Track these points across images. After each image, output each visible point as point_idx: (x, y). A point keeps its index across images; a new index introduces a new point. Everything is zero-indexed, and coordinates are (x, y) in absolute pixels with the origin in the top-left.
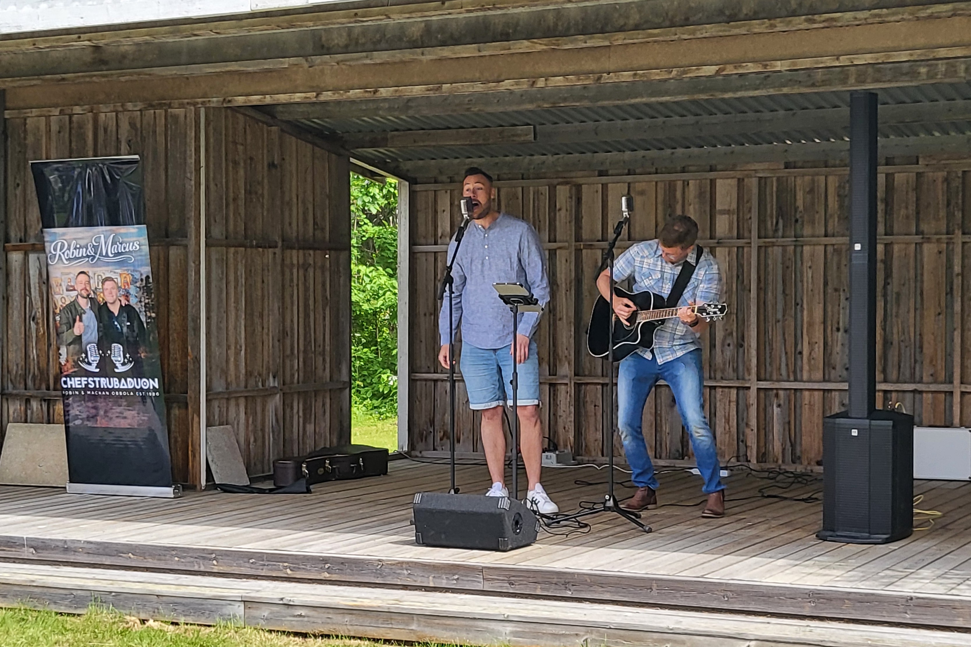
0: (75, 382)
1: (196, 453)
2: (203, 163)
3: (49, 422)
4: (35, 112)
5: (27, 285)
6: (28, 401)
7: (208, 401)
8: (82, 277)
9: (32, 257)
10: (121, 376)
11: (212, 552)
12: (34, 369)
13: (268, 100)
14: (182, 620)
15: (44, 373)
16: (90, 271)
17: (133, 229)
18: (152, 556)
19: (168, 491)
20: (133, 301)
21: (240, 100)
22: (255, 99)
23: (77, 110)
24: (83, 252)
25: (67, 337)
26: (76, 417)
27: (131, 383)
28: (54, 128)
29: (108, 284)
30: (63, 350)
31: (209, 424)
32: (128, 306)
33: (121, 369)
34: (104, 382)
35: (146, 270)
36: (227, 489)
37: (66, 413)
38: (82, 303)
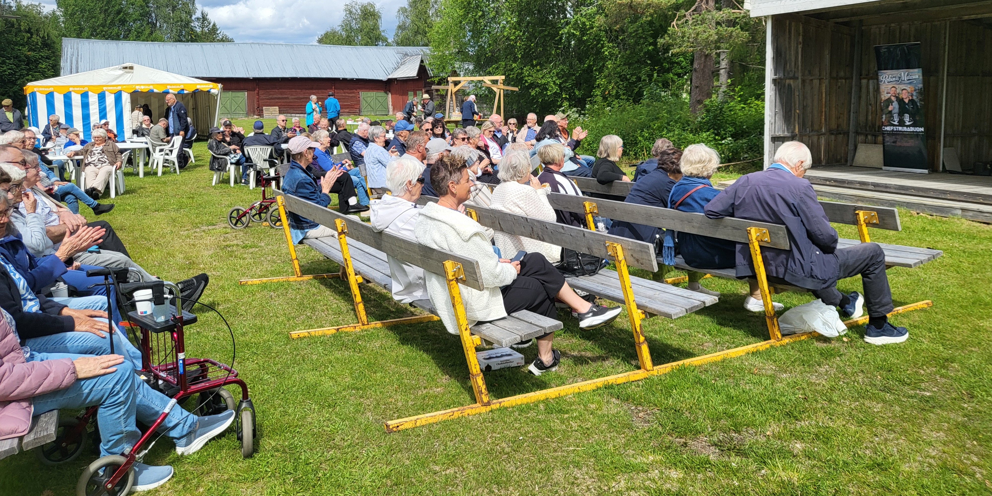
0: (888, 128)
1: (938, 157)
2: (947, 43)
3: (875, 143)
4: (875, 26)
5: (868, 92)
6: (866, 135)
7: (944, 138)
8: (893, 89)
9: (871, 82)
10: (907, 126)
11: (947, 191)
12: (870, 123)
13: (979, 16)
14: (935, 214)
15: (873, 125)
16: (897, 86)
17: (916, 70)
18: (922, 191)
19: (926, 171)
20: (914, 98)
21: (966, 17)
22: (973, 17)
23: (893, 25)
24: (894, 79)
25: (885, 111)
26: (888, 142)
27: (912, 129)
28: (882, 32)
29: (904, 91)
30: (884, 116)
31: (944, 147)
32: (912, 99)
33: (908, 123)
34: (900, 128)
35: (921, 86)
36: (951, 172)
37: (884, 140)
38: (893, 98)
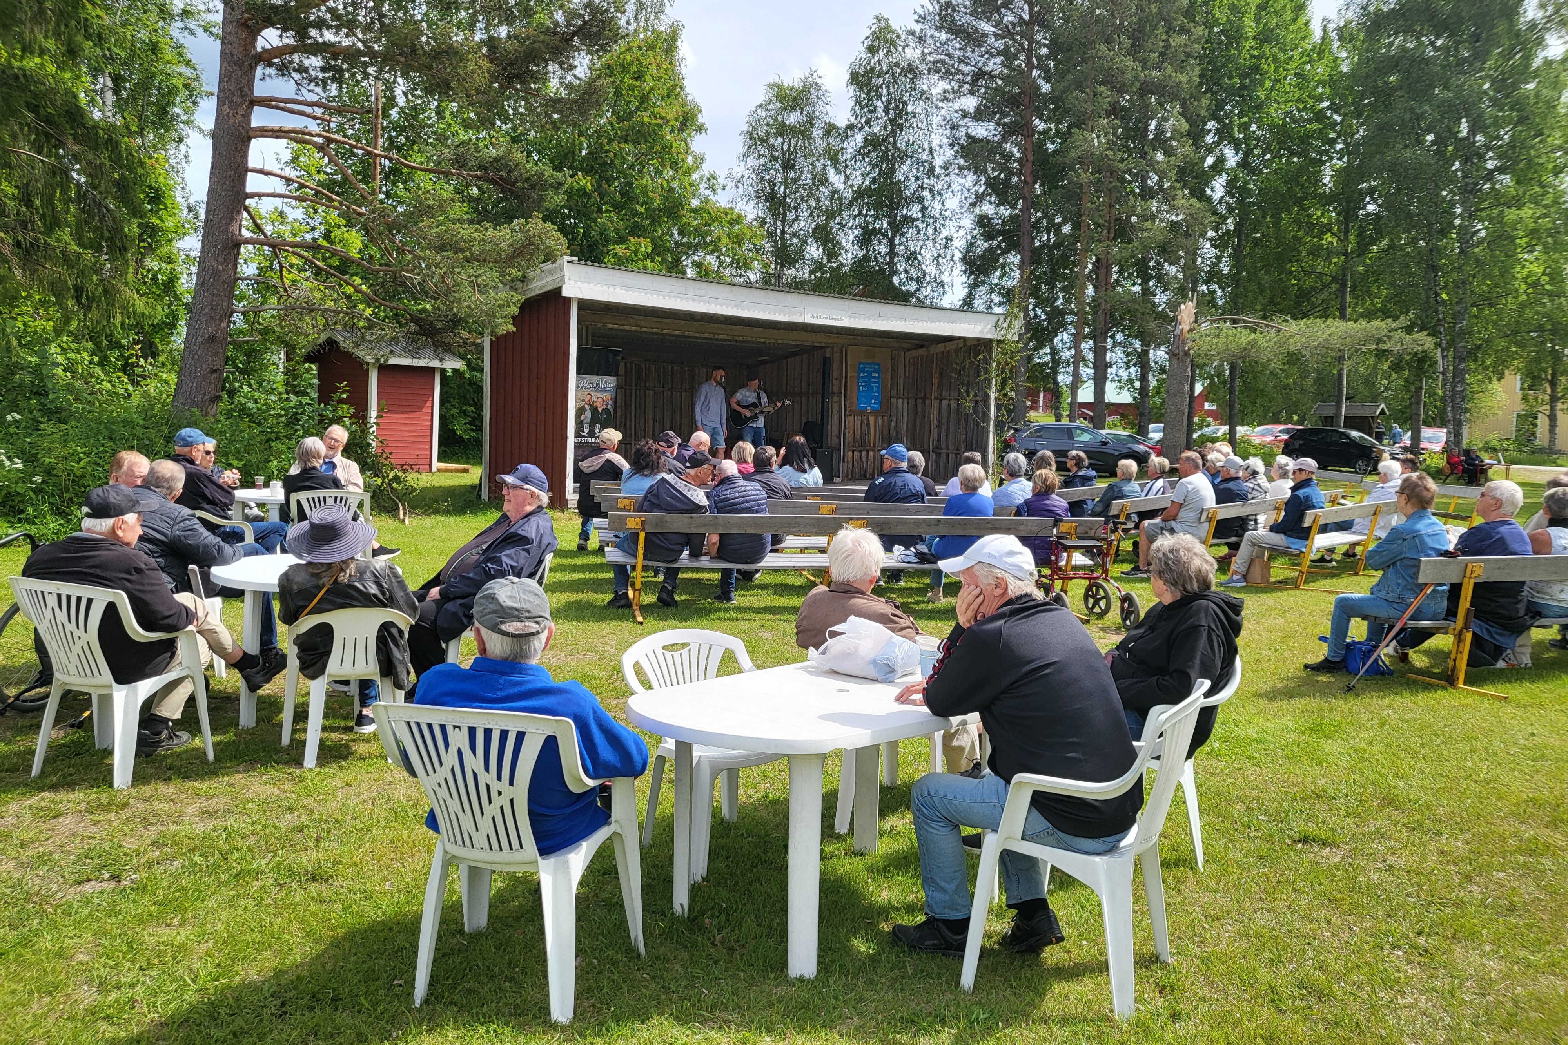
8: (589, 396)
16: (593, 394)
20: (610, 406)
29: (599, 400)
32: (606, 409)
38: (587, 407)
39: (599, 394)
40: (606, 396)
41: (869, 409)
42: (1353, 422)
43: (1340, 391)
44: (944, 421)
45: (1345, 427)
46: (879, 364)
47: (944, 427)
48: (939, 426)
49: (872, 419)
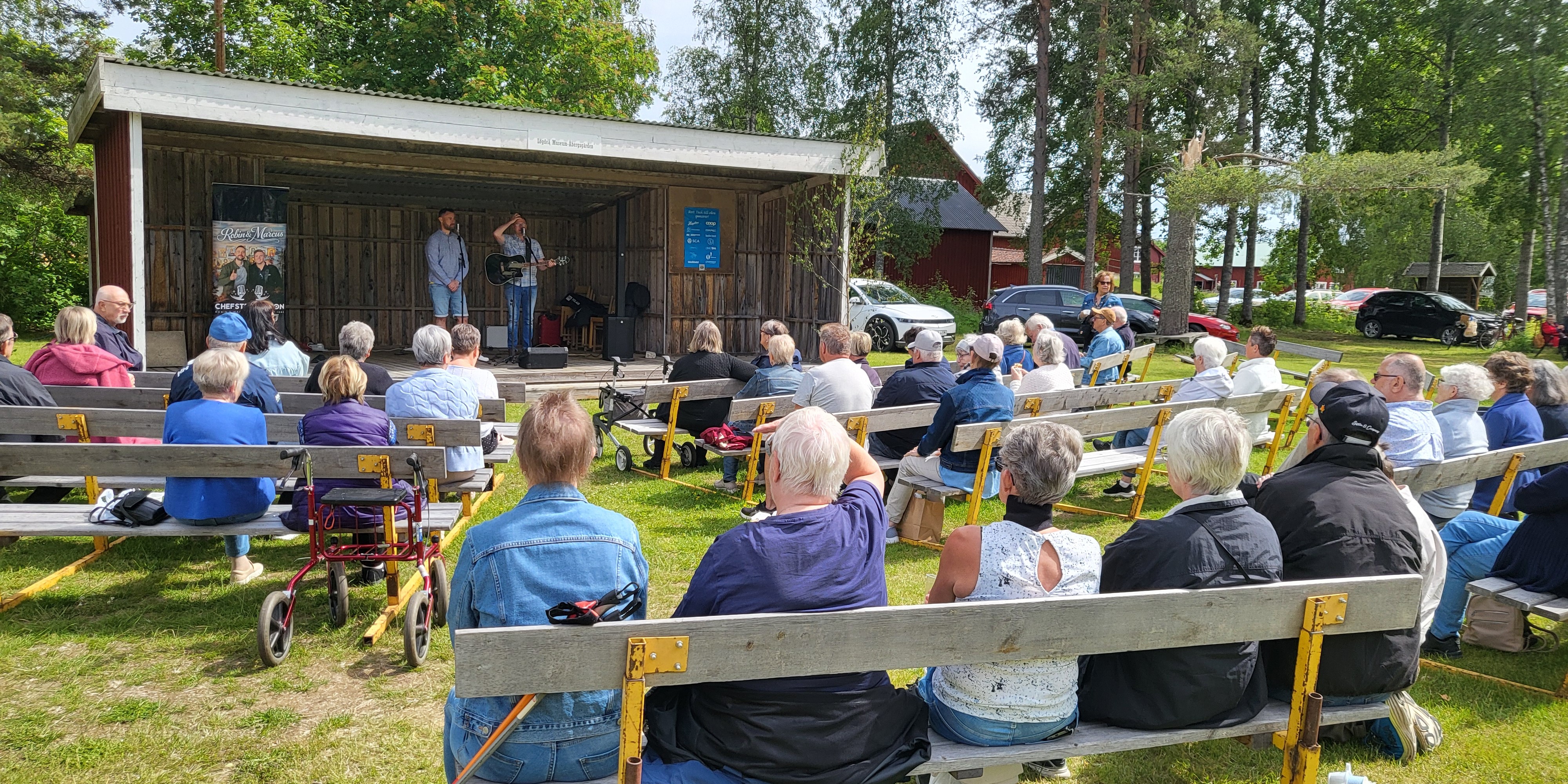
16: (247, 246)
20: (275, 263)
24: (243, 235)
25: (223, 281)
29: (258, 254)
30: (221, 290)
32: (271, 265)
33: (260, 299)
38: (238, 262)
39: (257, 247)
40: (268, 250)
41: (702, 268)
42: (1451, 286)
43: (1435, 247)
44: (798, 282)
45: (1441, 290)
46: (717, 211)
47: (798, 289)
48: (793, 289)
49: (709, 279)
